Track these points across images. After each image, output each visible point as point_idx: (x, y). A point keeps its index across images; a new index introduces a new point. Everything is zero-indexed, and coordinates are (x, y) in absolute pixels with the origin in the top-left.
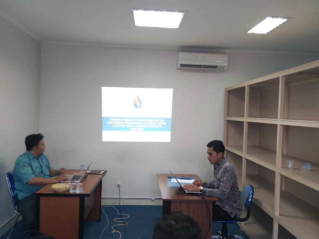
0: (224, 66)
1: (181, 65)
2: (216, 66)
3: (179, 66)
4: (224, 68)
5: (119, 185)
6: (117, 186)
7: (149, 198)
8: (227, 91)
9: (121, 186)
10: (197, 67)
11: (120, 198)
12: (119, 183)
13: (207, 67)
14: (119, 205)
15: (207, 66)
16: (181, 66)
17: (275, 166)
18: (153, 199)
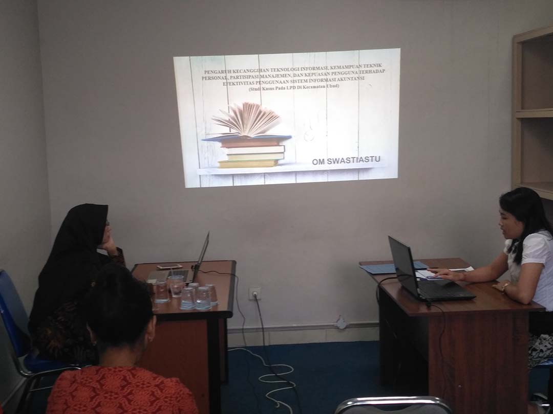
5: (255, 296)
6: (250, 300)
7: (332, 324)
9: (260, 300)
11: (263, 328)
12: (255, 293)
14: (262, 345)
18: (342, 327)
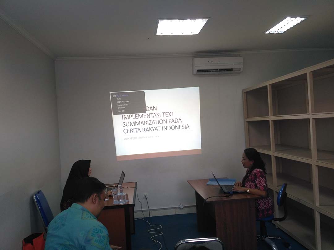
0: (240, 68)
1: (197, 70)
2: (232, 69)
3: (195, 72)
4: (239, 70)
6: (144, 198)
7: (178, 207)
8: (245, 92)
9: (148, 198)
10: (213, 71)
11: (149, 210)
12: (145, 195)
13: (223, 71)
14: (149, 217)
15: (223, 69)
16: (198, 72)
17: (311, 159)
18: (182, 208)
